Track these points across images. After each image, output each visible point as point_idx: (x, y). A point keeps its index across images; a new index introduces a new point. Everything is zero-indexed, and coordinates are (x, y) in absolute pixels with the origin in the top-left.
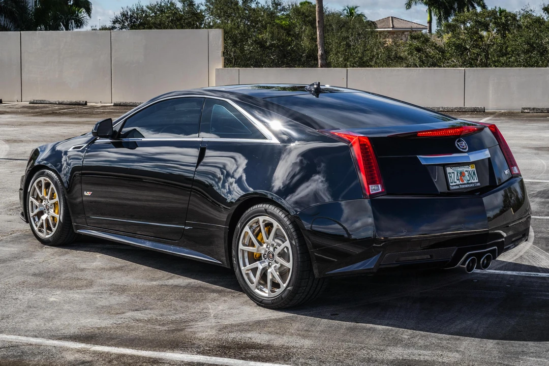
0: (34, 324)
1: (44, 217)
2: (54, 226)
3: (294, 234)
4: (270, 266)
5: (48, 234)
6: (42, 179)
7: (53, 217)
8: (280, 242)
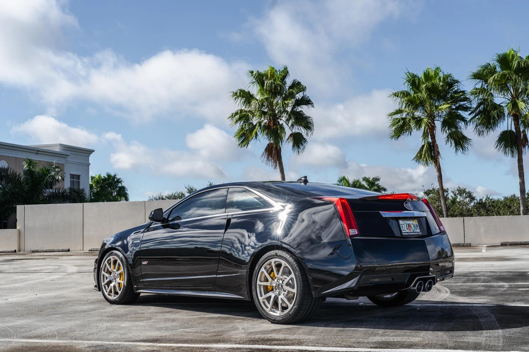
0: (112, 336)
1: (112, 285)
2: (120, 290)
3: (297, 268)
4: (279, 294)
5: (115, 296)
6: (111, 257)
7: (119, 284)
8: (286, 277)
